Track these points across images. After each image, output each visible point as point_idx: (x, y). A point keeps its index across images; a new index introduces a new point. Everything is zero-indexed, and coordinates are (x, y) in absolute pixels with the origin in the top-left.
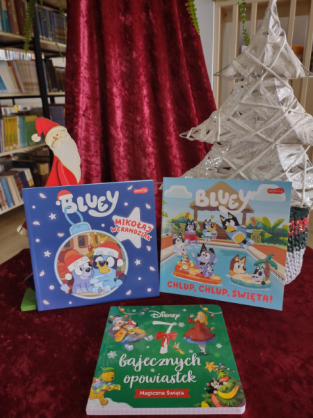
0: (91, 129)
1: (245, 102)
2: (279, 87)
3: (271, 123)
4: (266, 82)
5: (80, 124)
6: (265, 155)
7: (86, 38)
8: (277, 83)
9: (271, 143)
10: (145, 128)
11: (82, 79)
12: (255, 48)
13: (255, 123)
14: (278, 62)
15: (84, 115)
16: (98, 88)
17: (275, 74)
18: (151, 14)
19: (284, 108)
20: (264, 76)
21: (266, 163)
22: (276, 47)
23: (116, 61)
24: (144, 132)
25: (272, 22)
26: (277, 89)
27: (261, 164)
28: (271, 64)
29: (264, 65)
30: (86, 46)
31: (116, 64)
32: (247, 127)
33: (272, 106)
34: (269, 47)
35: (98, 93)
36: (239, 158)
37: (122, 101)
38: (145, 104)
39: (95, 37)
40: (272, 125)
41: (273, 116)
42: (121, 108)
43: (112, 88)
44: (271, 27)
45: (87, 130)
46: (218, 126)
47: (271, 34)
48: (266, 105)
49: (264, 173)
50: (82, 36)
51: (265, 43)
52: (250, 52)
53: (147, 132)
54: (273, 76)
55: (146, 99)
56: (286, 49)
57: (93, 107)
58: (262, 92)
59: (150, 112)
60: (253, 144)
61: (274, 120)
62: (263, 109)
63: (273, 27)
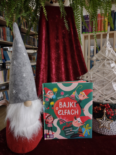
0: (44, 75)
1: (100, 68)
2: (111, 63)
3: (109, 75)
4: (107, 62)
5: (41, 74)
6: (108, 85)
7: (44, 46)
8: (110, 62)
9: (110, 81)
10: (63, 75)
11: (42, 59)
12: (102, 51)
13: (104, 75)
14: (110, 55)
15: (42, 71)
16: (47, 62)
17: (110, 59)
18: (65, 39)
19: (113, 70)
20: (106, 60)
21: (108, 88)
22: (109, 51)
23: (54, 53)
24: (62, 76)
25: (107, 43)
26: (111, 64)
27: (107, 88)
28: (108, 56)
29: (106, 56)
30: (44, 49)
31: (53, 54)
32: (101, 76)
33: (109, 69)
34: (107, 51)
35: (47, 64)
36: (98, 86)
37: (55, 66)
38: (63, 67)
39: (47, 46)
40: (110, 75)
41: (110, 72)
43: (52, 62)
44: (107, 45)
45: (43, 76)
46: (91, 75)
47: (108, 47)
48: (107, 69)
49: (108, 92)
50: (43, 46)
51: (106, 50)
52: (101, 52)
53: (63, 76)
54: (109, 60)
55: (63, 66)
56: (113, 51)
57: (45, 68)
58: (105, 65)
60: (103, 82)
61: (110, 74)
62: (106, 70)
63: (108, 45)
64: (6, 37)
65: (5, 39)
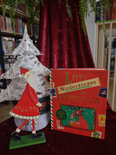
30: (45, 40)
39: (48, 37)
42: (57, 62)
59: (68, 64)
64: (18, 29)
65: (18, 31)
